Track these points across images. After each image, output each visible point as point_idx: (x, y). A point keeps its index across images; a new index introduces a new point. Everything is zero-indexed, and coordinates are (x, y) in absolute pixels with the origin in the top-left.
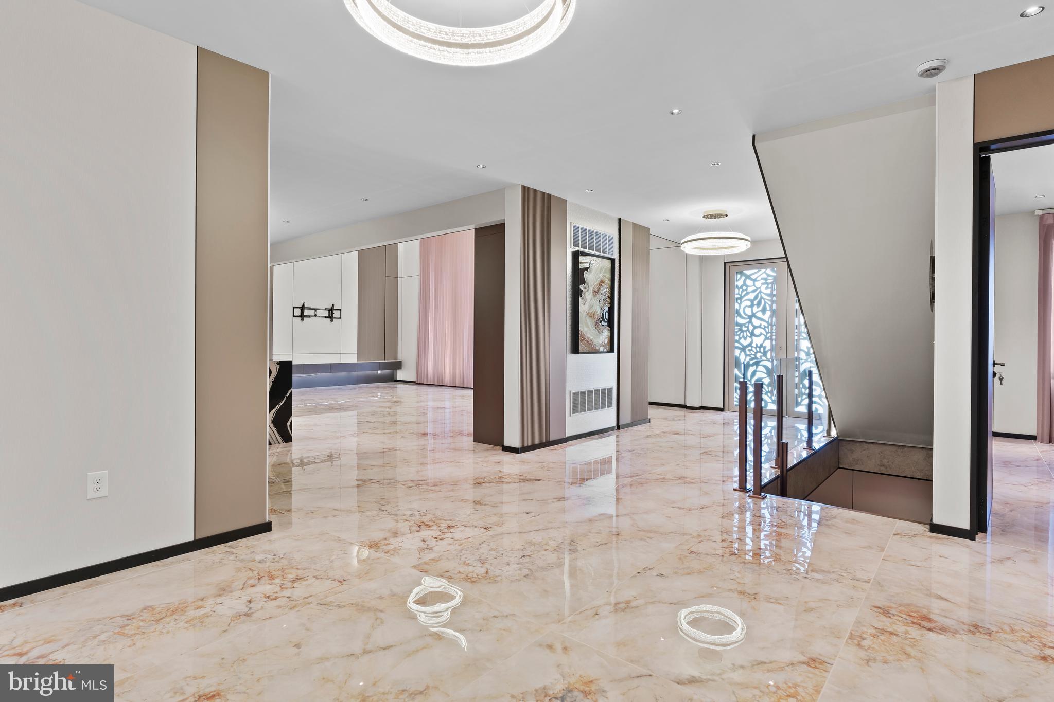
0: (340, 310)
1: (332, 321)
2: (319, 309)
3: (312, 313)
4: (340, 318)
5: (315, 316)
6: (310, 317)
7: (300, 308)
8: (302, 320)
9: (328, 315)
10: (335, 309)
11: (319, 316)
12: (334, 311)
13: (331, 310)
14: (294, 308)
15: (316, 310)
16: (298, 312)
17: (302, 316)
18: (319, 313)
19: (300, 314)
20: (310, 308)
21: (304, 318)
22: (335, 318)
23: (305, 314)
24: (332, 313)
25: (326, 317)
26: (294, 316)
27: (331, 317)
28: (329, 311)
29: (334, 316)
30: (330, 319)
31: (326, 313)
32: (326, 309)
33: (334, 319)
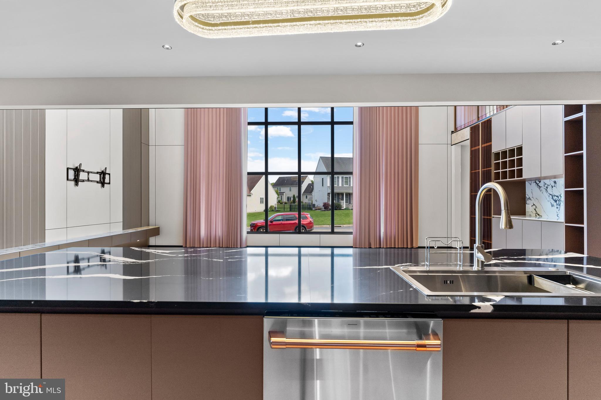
0: (111, 174)
2: (91, 172)
3: (85, 176)
4: (109, 183)
5: (88, 180)
6: (83, 181)
7: (74, 169)
8: (76, 185)
9: (99, 180)
10: (106, 174)
11: (92, 181)
12: (105, 176)
13: (103, 174)
14: (68, 169)
15: (88, 173)
16: (72, 174)
17: (77, 180)
18: (91, 177)
19: (74, 178)
20: (83, 171)
21: (78, 183)
22: (105, 183)
23: (80, 177)
24: (104, 178)
25: (97, 182)
26: (68, 179)
27: (103, 183)
28: (100, 175)
29: (105, 181)
30: (100, 185)
31: (97, 177)
32: (97, 173)
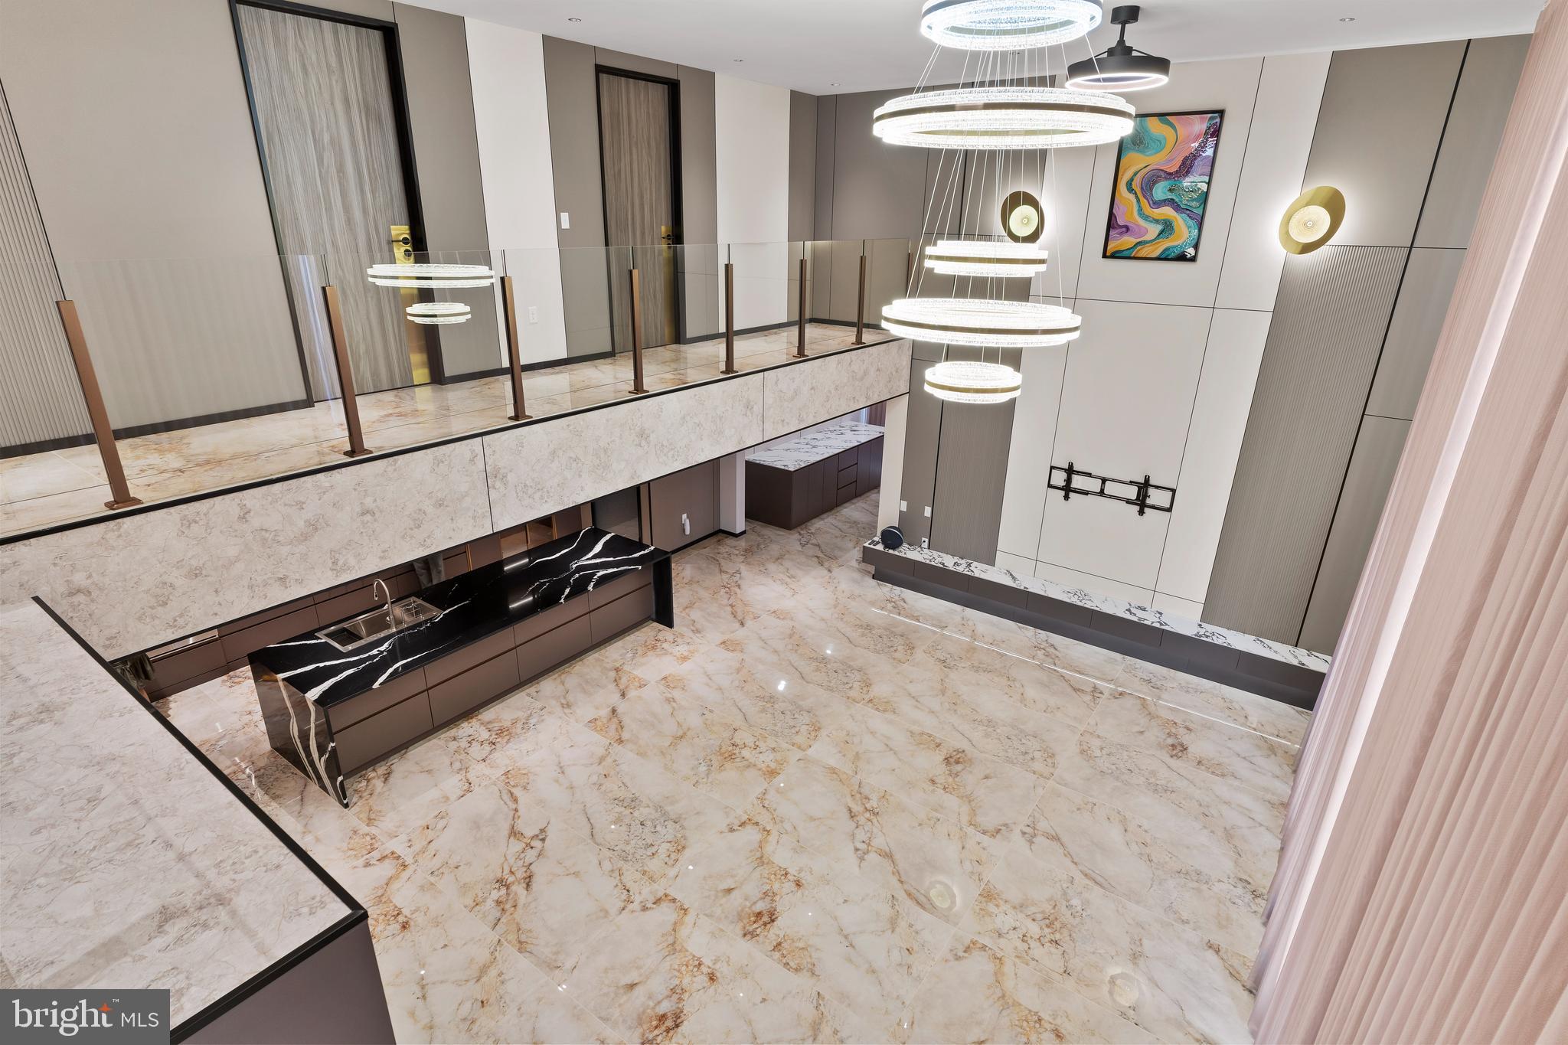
0: (1174, 491)
1: (1141, 512)
2: (1113, 480)
3: (1094, 485)
4: (1169, 510)
5: (1102, 493)
6: (1086, 493)
7: (1065, 470)
8: (1067, 497)
9: (1134, 497)
10: (1157, 487)
11: (1110, 497)
12: (1151, 491)
13: (1144, 486)
14: (1052, 468)
15: (1102, 480)
16: (1059, 478)
17: (1068, 489)
18: (1110, 488)
19: (1063, 484)
20: (1089, 475)
21: (1071, 495)
22: (1153, 507)
23: (1074, 485)
24: (1146, 496)
25: (1128, 502)
26: (1050, 486)
27: (1141, 503)
28: (1139, 488)
29: (1149, 501)
30: (1137, 508)
31: (1132, 493)
32: (1132, 483)
33: (1146, 510)
